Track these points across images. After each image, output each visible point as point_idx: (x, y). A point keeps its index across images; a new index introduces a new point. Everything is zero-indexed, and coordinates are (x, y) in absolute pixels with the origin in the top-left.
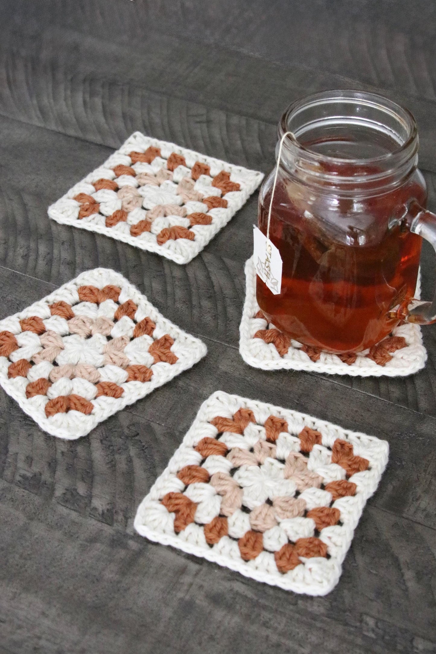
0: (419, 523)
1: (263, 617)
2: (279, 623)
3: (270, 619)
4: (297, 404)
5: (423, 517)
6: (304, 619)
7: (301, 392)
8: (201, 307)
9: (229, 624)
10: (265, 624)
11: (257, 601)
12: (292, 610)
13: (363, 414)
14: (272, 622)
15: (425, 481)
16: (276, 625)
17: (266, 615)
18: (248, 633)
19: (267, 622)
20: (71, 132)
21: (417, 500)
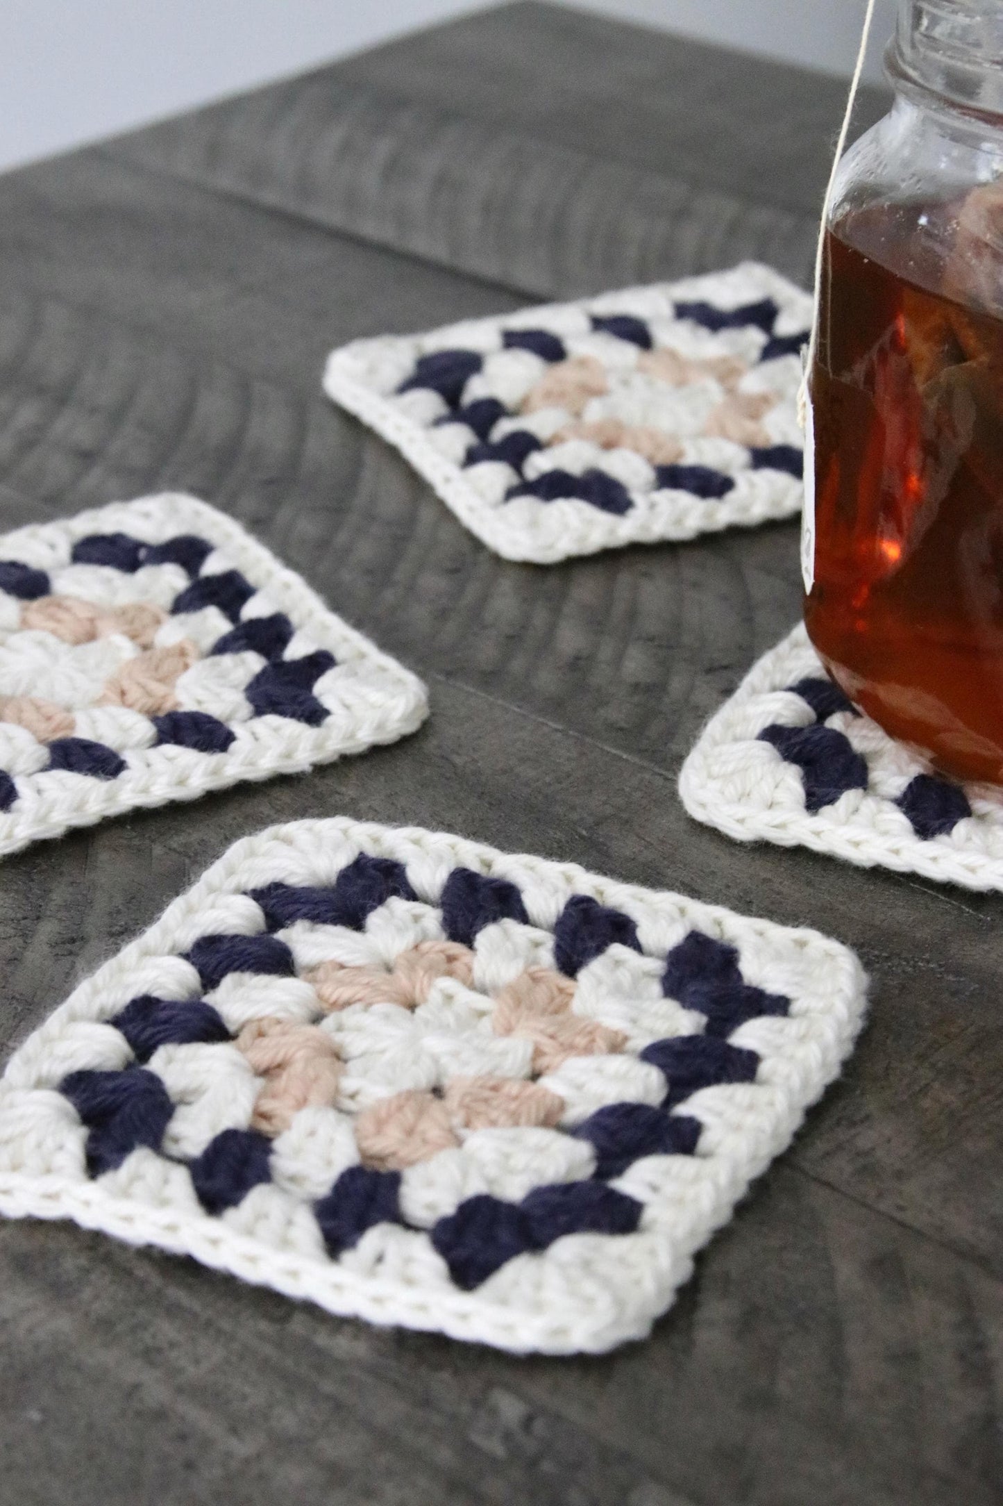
0: (827, 1184)
1: (154, 1336)
2: (197, 1362)
3: (172, 1345)
4: (582, 837)
5: (849, 1169)
6: (289, 1362)
7: (609, 810)
8: (411, 588)
9: (30, 1331)
10: (150, 1355)
11: (159, 1292)
12: (261, 1336)
13: (785, 890)
14: (174, 1354)
15: (906, 1081)
16: (183, 1362)
17: (167, 1330)
18: (78, 1368)
19: (159, 1350)
20: (270, 197)
21: (853, 1124)
